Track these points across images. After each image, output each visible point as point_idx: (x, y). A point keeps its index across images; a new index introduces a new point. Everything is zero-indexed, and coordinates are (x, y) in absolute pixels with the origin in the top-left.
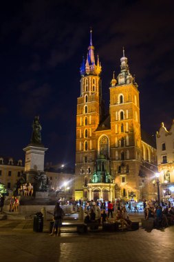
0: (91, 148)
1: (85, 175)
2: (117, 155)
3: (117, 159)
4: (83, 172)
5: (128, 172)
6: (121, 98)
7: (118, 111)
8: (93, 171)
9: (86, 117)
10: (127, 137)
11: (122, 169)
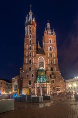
0: (33, 63)
1: (30, 78)
2: (49, 68)
3: (49, 70)
4: (28, 76)
5: (55, 78)
6: (50, 40)
7: (49, 46)
8: (35, 76)
9: (30, 45)
10: (54, 60)
11: (52, 76)
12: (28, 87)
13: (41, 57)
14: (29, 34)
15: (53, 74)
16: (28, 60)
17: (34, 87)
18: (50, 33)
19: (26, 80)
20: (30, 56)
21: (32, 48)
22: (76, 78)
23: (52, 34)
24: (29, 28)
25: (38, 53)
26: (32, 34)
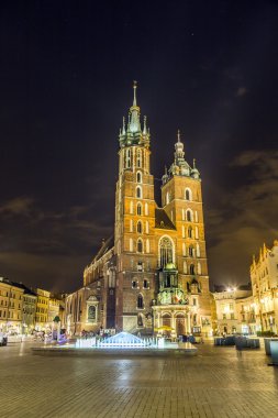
0: (148, 251)
1: (140, 290)
2: (185, 267)
3: (186, 272)
4: (134, 284)
5: (199, 291)
6: (187, 193)
7: (185, 209)
8: (152, 286)
9: (139, 202)
10: (198, 247)
11: (193, 286)
12: (136, 314)
13: (166, 236)
14: (136, 170)
15: (194, 281)
16: (134, 243)
17: (150, 314)
18: (186, 171)
19: (132, 294)
20: (140, 231)
21: (144, 211)
23: (192, 174)
24: (134, 154)
25: (158, 225)
26: (143, 171)
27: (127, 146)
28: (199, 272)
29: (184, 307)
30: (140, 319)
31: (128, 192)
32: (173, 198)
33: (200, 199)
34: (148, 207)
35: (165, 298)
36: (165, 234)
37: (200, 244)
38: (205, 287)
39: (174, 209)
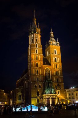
0: (40, 74)
1: (38, 89)
2: (55, 80)
3: (55, 81)
4: (36, 87)
5: (60, 89)
6: (55, 51)
7: (54, 57)
8: (42, 87)
9: (37, 55)
10: (59, 72)
11: (58, 87)
12: (36, 98)
14: (35, 43)
15: (58, 85)
16: (35, 71)
17: (42, 98)
18: (54, 43)
19: (35, 90)
20: (37, 66)
21: (39, 59)
22: (71, 88)
23: (57, 44)
24: (34, 37)
25: (44, 64)
26: (38, 43)
27: (32, 33)
28: (60, 81)
29: (55, 95)
30: (38, 100)
31: (32, 51)
32: (49, 53)
33: (60, 53)
34: (40, 57)
35: (47, 92)
36: (47, 67)
37: (60, 70)
38: (62, 87)
39: (50, 57)
